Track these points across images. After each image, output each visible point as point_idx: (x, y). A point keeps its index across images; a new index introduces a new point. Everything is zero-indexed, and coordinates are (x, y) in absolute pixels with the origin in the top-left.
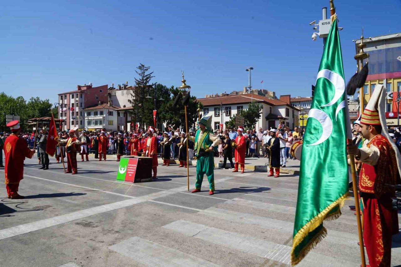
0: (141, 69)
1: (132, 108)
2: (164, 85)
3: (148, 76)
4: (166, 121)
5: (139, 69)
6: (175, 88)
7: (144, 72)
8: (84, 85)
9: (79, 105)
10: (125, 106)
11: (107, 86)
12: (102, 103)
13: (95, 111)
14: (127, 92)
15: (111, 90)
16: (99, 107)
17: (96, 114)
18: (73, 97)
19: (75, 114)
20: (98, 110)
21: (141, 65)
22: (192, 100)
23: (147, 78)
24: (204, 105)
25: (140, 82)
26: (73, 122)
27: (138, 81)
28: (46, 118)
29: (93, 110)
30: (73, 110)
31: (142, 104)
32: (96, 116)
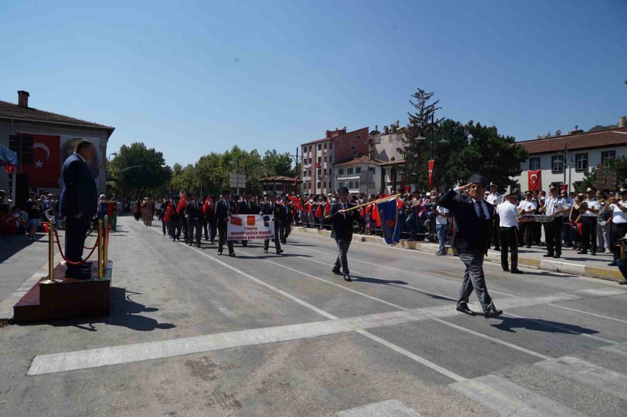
0: (418, 98)
1: (404, 161)
2: (456, 121)
3: (429, 109)
4: (458, 181)
5: (416, 97)
6: (475, 124)
7: (424, 103)
8: (335, 130)
9: (328, 159)
10: (393, 159)
11: (367, 129)
12: (360, 156)
13: (349, 167)
14: (397, 136)
15: (374, 134)
16: (356, 161)
17: (350, 172)
18: (320, 149)
19: (323, 172)
20: (354, 166)
21: (418, 91)
22: (507, 143)
23: (429, 112)
24: (531, 152)
25: (417, 118)
26: (319, 183)
27: (414, 117)
28: (281, 177)
29: (347, 166)
30: (320, 167)
31: (419, 154)
32: (351, 175)
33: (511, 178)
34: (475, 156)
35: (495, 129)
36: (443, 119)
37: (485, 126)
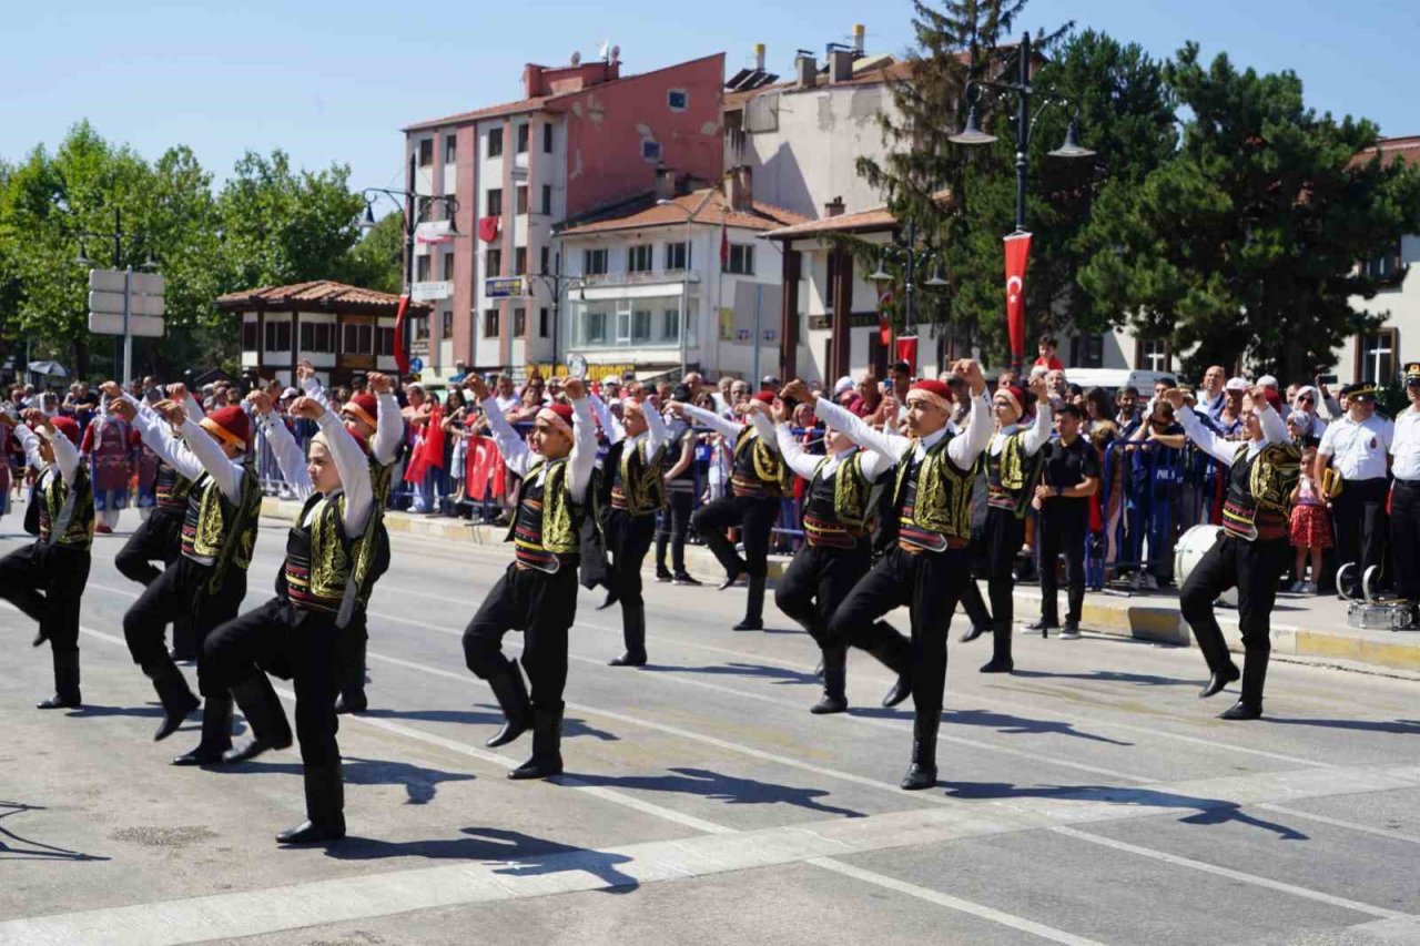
1: (886, 218)
2: (1124, 44)
4: (1129, 316)
6: (1205, 62)
8: (568, 63)
9: (534, 198)
10: (836, 207)
11: (719, 59)
12: (683, 188)
13: (635, 242)
14: (855, 100)
15: (746, 88)
16: (665, 211)
17: (640, 261)
18: (495, 149)
19: (508, 262)
20: (654, 236)
22: (1344, 150)
25: (949, 23)
26: (492, 315)
27: (935, 16)
28: (322, 290)
29: (625, 237)
30: (495, 236)
31: (958, 192)
32: (643, 277)
33: (1356, 303)
34: (1203, 204)
35: (1294, 84)
36: (1064, 29)
37: (1251, 73)
